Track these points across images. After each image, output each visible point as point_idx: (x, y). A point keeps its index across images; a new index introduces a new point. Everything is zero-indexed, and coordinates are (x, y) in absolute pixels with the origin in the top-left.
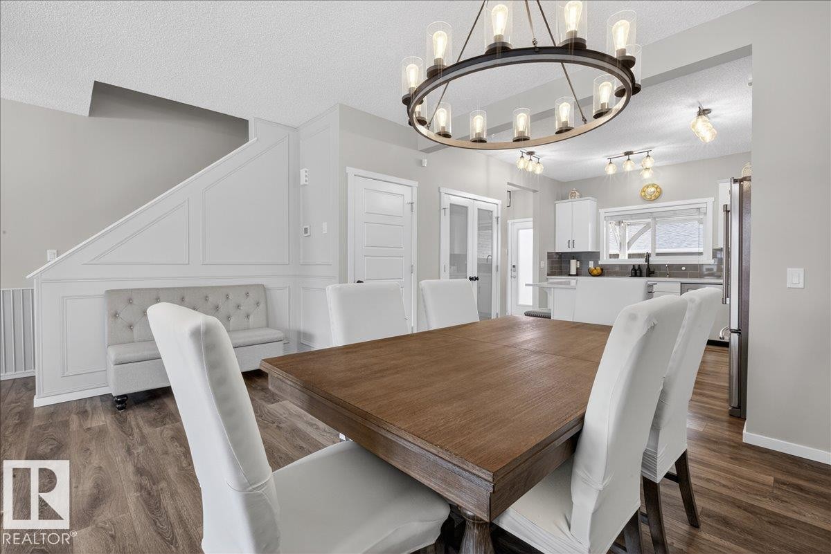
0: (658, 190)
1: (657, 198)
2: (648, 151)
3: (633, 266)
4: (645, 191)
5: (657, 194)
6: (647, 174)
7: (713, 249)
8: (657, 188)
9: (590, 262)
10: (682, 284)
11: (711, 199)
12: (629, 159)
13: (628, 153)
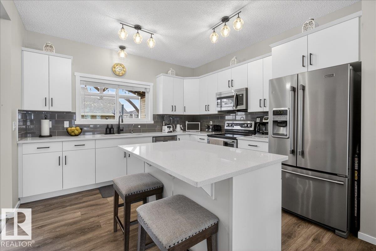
1: (123, 75)
2: (152, 34)
3: (108, 125)
4: (115, 68)
5: (124, 72)
6: (123, 54)
7: (153, 115)
8: (123, 68)
9: (65, 122)
10: (153, 137)
11: (152, 84)
12: (138, 33)
13: (138, 27)
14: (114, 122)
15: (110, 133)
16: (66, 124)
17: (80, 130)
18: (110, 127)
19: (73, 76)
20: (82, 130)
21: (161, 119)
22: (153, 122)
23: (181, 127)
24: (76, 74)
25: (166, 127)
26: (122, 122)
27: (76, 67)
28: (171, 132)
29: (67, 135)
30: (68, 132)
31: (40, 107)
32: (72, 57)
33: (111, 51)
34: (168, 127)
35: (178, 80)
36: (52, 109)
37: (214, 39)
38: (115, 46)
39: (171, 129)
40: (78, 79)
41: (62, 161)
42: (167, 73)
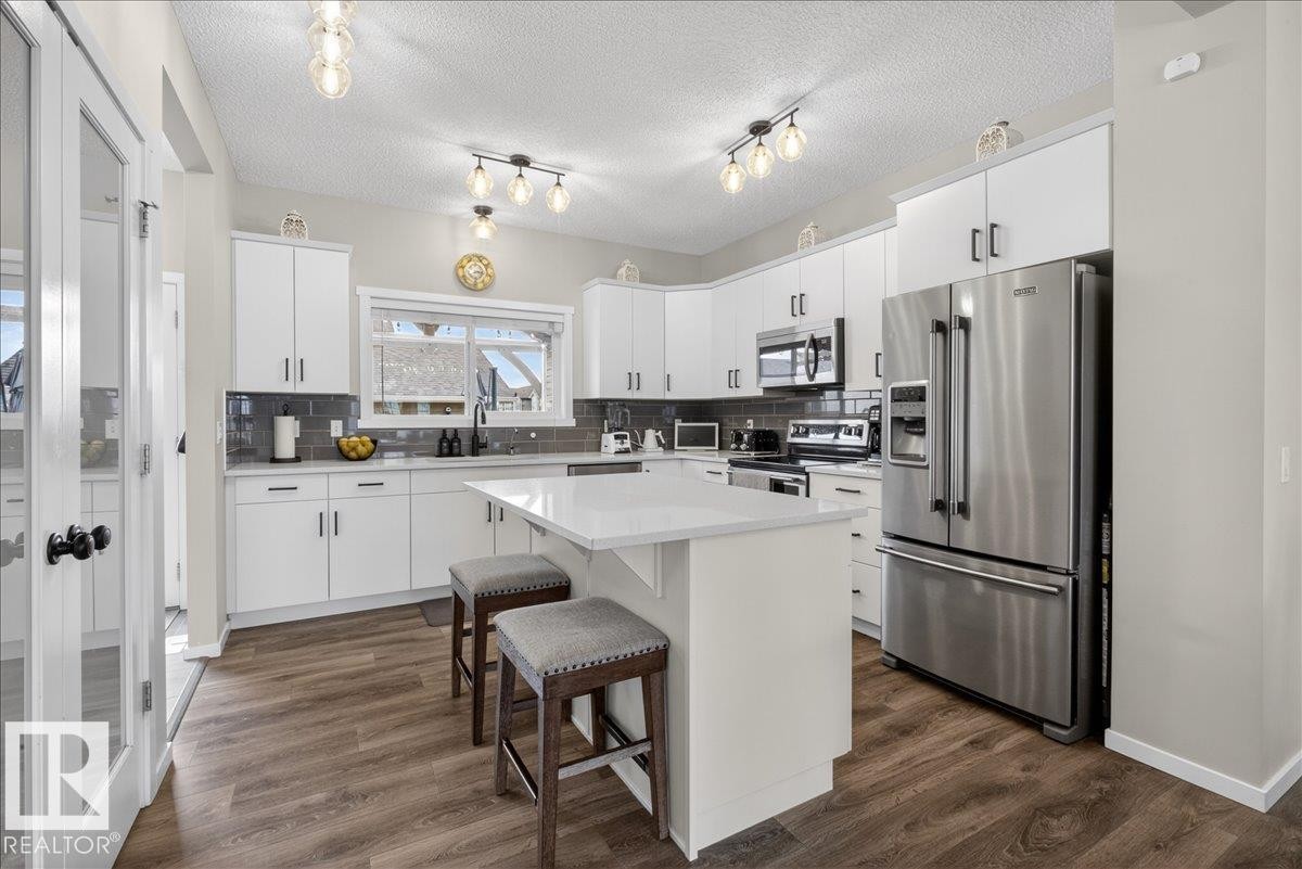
0: (490, 271)
1: (486, 287)
2: (559, 174)
3: (444, 430)
4: (463, 267)
5: (487, 279)
6: (484, 229)
7: (575, 401)
8: (486, 266)
9: (333, 422)
10: (569, 466)
11: (571, 310)
12: (520, 175)
13: (521, 161)
14: (461, 421)
15: (451, 454)
16: (336, 429)
17: (371, 445)
18: (449, 435)
19: (354, 297)
20: (378, 445)
21: (596, 413)
22: (572, 423)
23: (657, 437)
24: (360, 290)
25: (611, 436)
26: (484, 422)
27: (361, 272)
28: (627, 451)
29: (339, 459)
30: (340, 449)
31: (272, 382)
32: (350, 248)
33: (454, 220)
34: (617, 437)
35: (647, 295)
36: (302, 389)
37: (733, 183)
38: (464, 208)
39: (628, 444)
40: (366, 305)
41: (328, 525)
42: (614, 276)
